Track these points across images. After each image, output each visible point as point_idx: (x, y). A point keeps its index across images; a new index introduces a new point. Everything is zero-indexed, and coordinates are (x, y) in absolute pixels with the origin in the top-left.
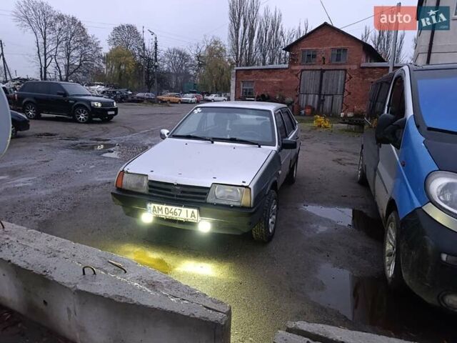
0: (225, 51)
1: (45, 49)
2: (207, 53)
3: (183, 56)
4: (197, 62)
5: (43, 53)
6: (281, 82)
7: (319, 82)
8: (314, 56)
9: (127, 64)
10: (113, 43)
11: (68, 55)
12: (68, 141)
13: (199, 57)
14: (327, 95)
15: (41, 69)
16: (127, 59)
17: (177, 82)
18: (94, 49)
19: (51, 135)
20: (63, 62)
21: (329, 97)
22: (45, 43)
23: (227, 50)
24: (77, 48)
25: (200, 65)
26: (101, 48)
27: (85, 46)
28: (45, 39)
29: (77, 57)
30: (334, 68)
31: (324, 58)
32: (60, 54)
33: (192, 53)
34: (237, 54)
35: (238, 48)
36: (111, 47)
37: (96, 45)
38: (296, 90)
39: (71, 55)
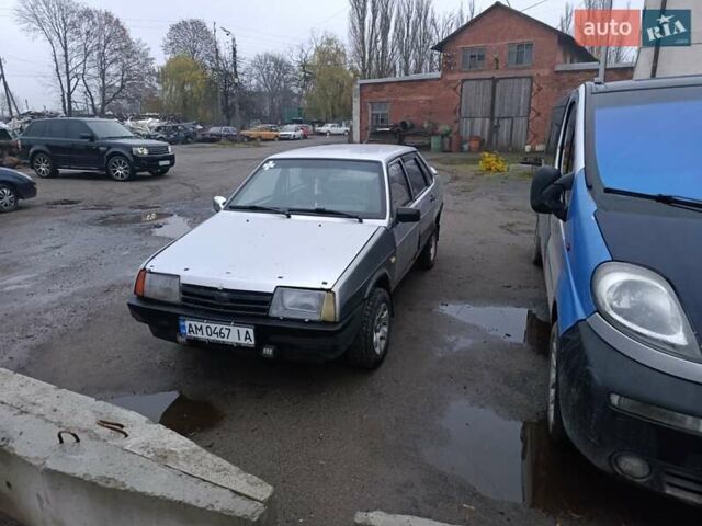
0: (344, 55)
1: (67, 65)
2: (317, 58)
3: (280, 65)
4: (302, 74)
5: (65, 72)
6: (430, 101)
7: (490, 98)
8: (481, 58)
9: (193, 82)
10: (170, 49)
11: (103, 74)
12: (95, 213)
13: (304, 65)
14: (503, 118)
15: (63, 96)
16: (193, 74)
17: (272, 107)
18: (142, 61)
19: (72, 202)
20: (95, 84)
21: (506, 121)
22: (66, 56)
23: (347, 53)
24: (115, 61)
25: (306, 79)
26: (152, 59)
27: (128, 57)
28: (65, 49)
29: (117, 75)
30: (512, 75)
31: (497, 60)
32: (91, 71)
33: (294, 60)
34: (363, 59)
35: (364, 49)
36: (168, 57)
37: (144, 55)
38: (455, 112)
39: (107, 71)
